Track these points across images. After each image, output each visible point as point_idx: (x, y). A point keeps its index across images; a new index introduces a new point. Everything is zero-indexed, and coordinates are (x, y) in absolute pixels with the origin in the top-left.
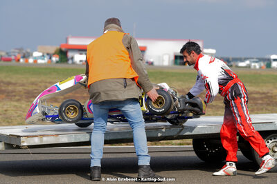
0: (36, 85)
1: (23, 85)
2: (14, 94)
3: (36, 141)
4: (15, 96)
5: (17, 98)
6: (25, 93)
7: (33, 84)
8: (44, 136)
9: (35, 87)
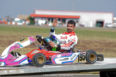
0: (15, 37)
1: (7, 37)
2: (1, 42)
3: (5, 72)
4: (2, 44)
5: (3, 45)
6: (8, 42)
7: (13, 36)
8: (10, 69)
9: (14, 39)
